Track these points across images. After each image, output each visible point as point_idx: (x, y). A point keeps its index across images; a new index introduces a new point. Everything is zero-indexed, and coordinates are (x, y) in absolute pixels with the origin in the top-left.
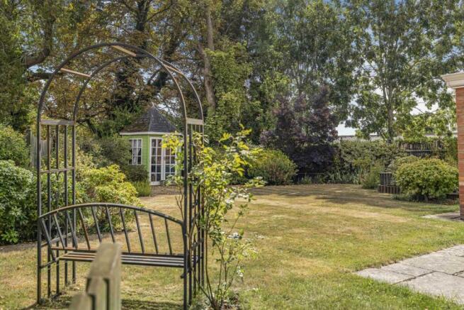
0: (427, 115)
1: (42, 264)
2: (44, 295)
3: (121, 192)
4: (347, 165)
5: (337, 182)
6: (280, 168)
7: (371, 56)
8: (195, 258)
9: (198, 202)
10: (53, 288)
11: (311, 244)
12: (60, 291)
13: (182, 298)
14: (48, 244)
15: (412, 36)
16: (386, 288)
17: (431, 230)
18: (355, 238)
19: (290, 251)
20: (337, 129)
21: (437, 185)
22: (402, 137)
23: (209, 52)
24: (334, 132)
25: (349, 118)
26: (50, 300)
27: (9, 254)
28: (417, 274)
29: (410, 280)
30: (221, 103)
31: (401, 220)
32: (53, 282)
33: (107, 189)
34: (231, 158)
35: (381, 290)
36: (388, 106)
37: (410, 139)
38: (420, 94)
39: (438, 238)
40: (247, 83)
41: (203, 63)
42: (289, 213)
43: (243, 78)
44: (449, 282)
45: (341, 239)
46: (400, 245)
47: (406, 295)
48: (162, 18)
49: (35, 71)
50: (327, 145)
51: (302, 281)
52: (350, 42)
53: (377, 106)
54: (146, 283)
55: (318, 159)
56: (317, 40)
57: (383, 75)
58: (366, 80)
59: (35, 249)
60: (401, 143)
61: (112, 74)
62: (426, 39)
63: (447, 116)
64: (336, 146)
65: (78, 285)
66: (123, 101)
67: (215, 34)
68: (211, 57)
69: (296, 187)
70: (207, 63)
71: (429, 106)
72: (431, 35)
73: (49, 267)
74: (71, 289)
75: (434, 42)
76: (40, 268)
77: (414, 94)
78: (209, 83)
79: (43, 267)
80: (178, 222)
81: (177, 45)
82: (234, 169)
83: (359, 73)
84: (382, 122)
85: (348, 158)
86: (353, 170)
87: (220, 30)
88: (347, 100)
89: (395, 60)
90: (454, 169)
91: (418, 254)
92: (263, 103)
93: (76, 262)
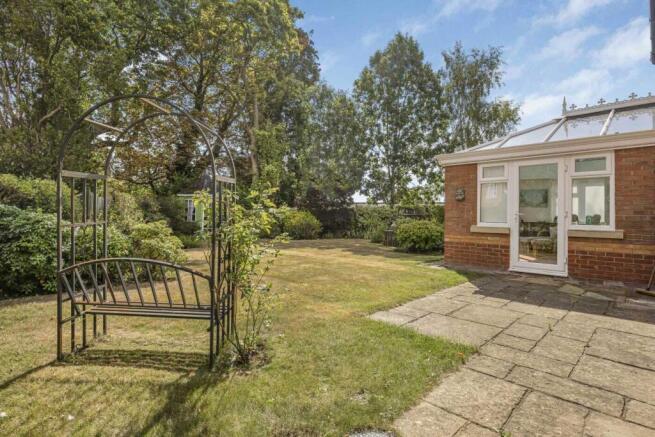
0: (419, 188)
1: (64, 318)
2: (66, 349)
3: (167, 244)
4: (360, 225)
5: (352, 237)
6: (309, 226)
7: (380, 141)
8: (223, 309)
9: (228, 257)
10: (79, 342)
11: (331, 290)
12: (87, 344)
13: (209, 347)
14: (71, 298)
15: (411, 127)
16: (395, 331)
17: (424, 276)
18: (366, 284)
19: (315, 297)
20: (353, 197)
21: (427, 240)
22: (400, 204)
23: (255, 130)
24: (351, 199)
25: (363, 188)
26: (73, 354)
27: (47, 304)
28: (418, 315)
29: (412, 321)
30: (264, 173)
31: (402, 269)
32: (79, 334)
33: (153, 242)
34: (259, 217)
35: (391, 333)
36: (392, 180)
37: (407, 206)
38: (415, 172)
39: (430, 283)
40: (285, 159)
41: (250, 140)
42: (315, 263)
43: (282, 154)
44: (445, 322)
45: (357, 285)
46: (403, 290)
47: (411, 337)
48: (216, 101)
49: (104, 139)
50: (346, 209)
51: (324, 326)
52: (365, 130)
53: (384, 180)
54: (178, 332)
55: (339, 219)
56: (341, 127)
57: (389, 157)
58: (376, 160)
59: (55, 303)
60: (400, 208)
61: (173, 145)
62: (420, 131)
63: (432, 189)
64: (352, 210)
65: (109, 336)
66: (181, 168)
67: (260, 117)
68: (256, 135)
69: (321, 241)
70: (253, 141)
71: (420, 181)
72: (423, 128)
73: (73, 321)
74: (100, 341)
75: (426, 133)
76: (60, 323)
77: (410, 172)
78: (254, 156)
79: (64, 322)
80: (206, 277)
81: (230, 124)
82: (262, 227)
83: (371, 155)
84: (387, 192)
85: (361, 219)
86: (364, 228)
87: (265, 114)
88: (362, 174)
89: (398, 145)
90: (439, 228)
91: (417, 298)
92: (297, 174)
93: (107, 316)
